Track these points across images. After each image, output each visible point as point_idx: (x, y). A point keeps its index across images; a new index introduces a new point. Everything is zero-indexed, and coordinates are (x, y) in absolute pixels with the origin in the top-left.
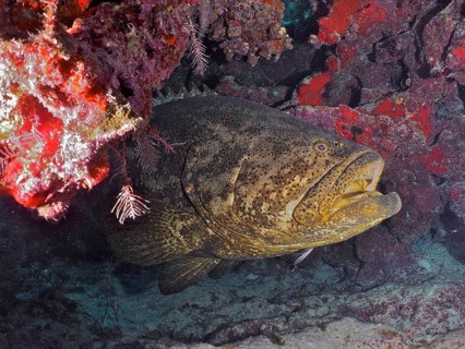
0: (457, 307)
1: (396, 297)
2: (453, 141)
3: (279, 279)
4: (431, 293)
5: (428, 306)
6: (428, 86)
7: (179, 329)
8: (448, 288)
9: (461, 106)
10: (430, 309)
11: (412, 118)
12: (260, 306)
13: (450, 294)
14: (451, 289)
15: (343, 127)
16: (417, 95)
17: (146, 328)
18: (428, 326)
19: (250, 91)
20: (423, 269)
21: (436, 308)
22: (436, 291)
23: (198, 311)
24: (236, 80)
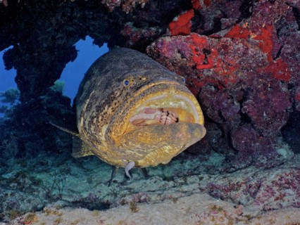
0: (295, 188)
1: (248, 178)
2: (293, 54)
3: (182, 163)
4: (273, 176)
5: (268, 187)
6: (264, 11)
7: (102, 197)
8: (288, 172)
9: (296, 26)
10: (269, 189)
11: (255, 38)
12: (155, 182)
13: (289, 177)
14: (290, 174)
15: (196, 50)
16: (257, 18)
17: (81, 196)
18: (266, 202)
19: (144, 31)
20: (280, 156)
21: (275, 188)
22: (277, 175)
23: (116, 185)
24: (134, 25)
